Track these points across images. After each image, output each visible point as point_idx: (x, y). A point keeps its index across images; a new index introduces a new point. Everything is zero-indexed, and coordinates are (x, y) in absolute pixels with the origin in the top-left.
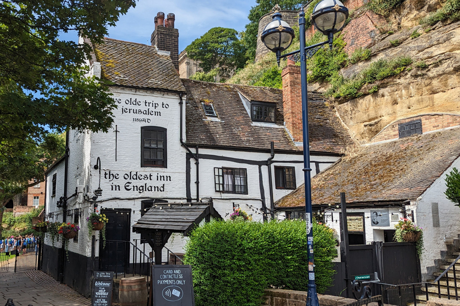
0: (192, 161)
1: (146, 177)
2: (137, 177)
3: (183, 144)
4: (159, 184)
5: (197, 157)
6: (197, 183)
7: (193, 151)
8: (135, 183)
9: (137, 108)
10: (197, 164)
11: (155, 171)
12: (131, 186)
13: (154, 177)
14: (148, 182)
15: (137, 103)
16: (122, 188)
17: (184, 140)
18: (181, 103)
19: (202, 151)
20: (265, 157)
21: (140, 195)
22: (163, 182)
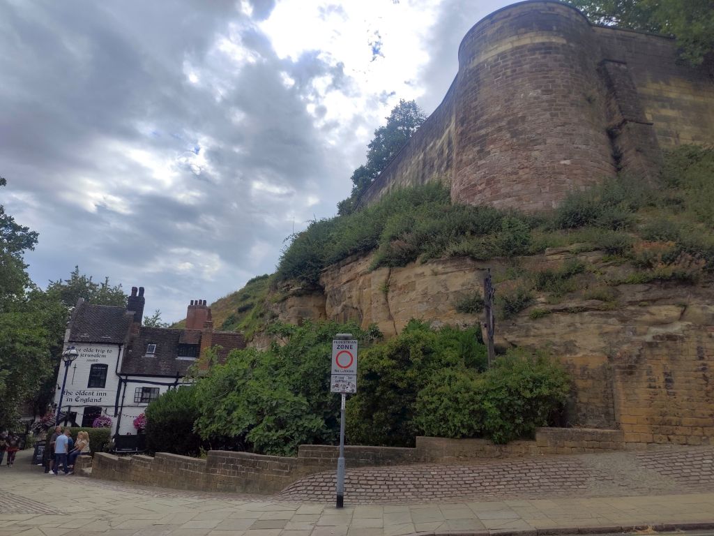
0: (123, 384)
1: (90, 394)
2: (84, 394)
3: (117, 374)
4: (98, 398)
5: (126, 381)
6: (123, 397)
7: (124, 378)
8: (82, 397)
9: (91, 353)
10: (125, 385)
11: (96, 390)
12: (79, 399)
13: (95, 394)
14: (91, 397)
15: (91, 351)
16: (74, 400)
17: (119, 371)
18: (120, 350)
19: (130, 378)
20: (172, 381)
21: (84, 404)
22: (100, 396)
